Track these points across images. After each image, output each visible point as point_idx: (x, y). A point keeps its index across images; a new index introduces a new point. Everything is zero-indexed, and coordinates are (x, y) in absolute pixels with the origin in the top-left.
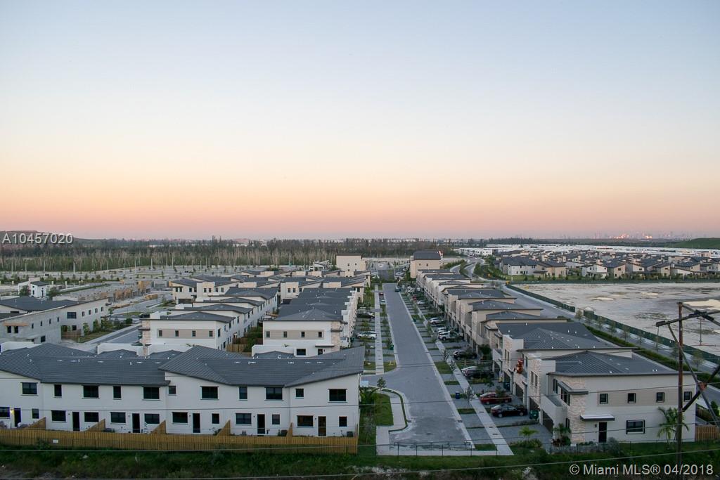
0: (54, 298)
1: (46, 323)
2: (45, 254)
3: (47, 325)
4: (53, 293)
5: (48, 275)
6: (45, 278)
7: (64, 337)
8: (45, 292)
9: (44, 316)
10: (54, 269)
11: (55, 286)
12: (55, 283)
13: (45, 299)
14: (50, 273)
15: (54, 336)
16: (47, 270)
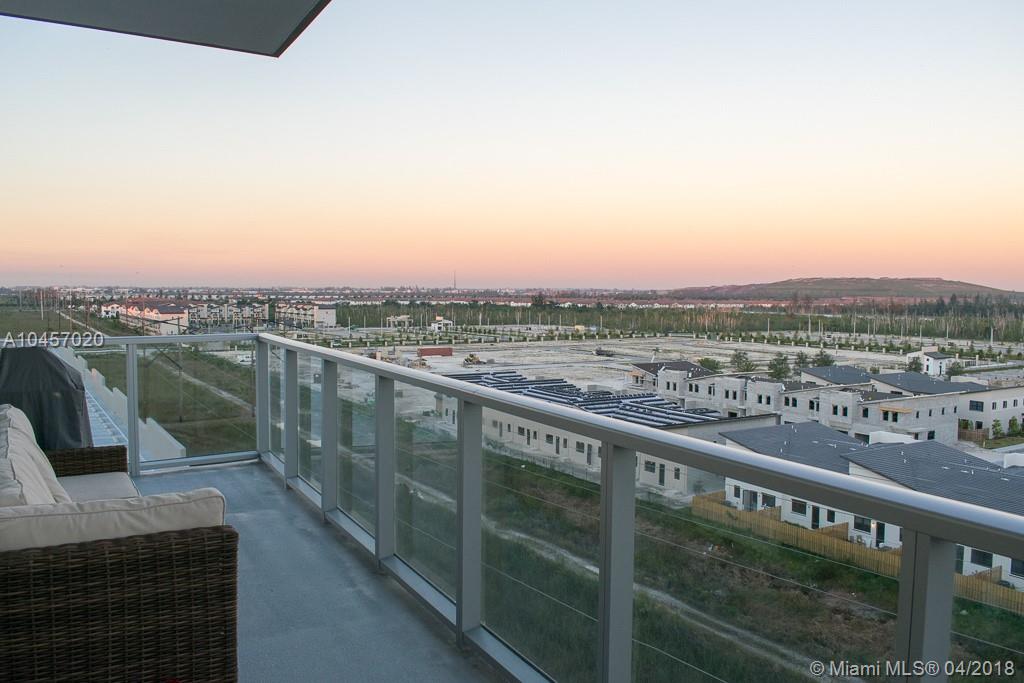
0: (952, 378)
1: (937, 413)
2: (951, 313)
3: (939, 415)
4: (954, 371)
5: (951, 344)
6: (947, 348)
7: (961, 436)
8: (944, 369)
9: (936, 402)
10: (961, 335)
11: (959, 361)
12: (960, 357)
13: (941, 379)
14: (955, 342)
15: (947, 433)
16: (952, 336)
